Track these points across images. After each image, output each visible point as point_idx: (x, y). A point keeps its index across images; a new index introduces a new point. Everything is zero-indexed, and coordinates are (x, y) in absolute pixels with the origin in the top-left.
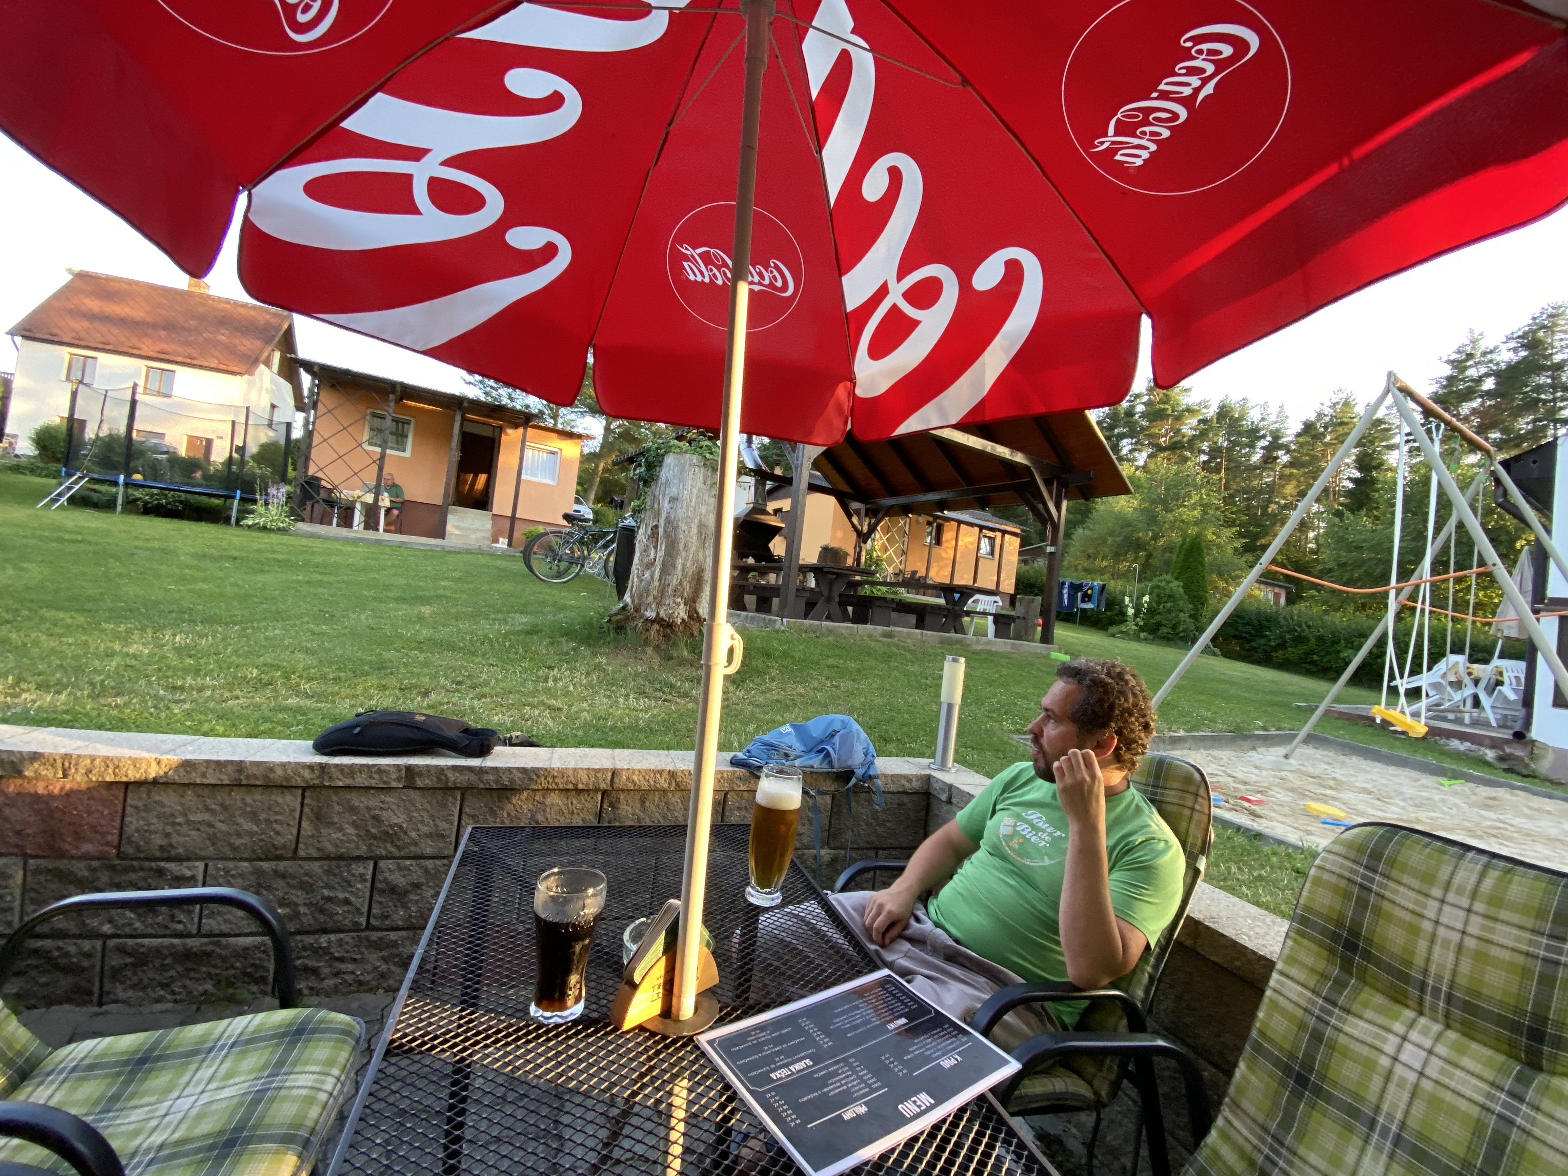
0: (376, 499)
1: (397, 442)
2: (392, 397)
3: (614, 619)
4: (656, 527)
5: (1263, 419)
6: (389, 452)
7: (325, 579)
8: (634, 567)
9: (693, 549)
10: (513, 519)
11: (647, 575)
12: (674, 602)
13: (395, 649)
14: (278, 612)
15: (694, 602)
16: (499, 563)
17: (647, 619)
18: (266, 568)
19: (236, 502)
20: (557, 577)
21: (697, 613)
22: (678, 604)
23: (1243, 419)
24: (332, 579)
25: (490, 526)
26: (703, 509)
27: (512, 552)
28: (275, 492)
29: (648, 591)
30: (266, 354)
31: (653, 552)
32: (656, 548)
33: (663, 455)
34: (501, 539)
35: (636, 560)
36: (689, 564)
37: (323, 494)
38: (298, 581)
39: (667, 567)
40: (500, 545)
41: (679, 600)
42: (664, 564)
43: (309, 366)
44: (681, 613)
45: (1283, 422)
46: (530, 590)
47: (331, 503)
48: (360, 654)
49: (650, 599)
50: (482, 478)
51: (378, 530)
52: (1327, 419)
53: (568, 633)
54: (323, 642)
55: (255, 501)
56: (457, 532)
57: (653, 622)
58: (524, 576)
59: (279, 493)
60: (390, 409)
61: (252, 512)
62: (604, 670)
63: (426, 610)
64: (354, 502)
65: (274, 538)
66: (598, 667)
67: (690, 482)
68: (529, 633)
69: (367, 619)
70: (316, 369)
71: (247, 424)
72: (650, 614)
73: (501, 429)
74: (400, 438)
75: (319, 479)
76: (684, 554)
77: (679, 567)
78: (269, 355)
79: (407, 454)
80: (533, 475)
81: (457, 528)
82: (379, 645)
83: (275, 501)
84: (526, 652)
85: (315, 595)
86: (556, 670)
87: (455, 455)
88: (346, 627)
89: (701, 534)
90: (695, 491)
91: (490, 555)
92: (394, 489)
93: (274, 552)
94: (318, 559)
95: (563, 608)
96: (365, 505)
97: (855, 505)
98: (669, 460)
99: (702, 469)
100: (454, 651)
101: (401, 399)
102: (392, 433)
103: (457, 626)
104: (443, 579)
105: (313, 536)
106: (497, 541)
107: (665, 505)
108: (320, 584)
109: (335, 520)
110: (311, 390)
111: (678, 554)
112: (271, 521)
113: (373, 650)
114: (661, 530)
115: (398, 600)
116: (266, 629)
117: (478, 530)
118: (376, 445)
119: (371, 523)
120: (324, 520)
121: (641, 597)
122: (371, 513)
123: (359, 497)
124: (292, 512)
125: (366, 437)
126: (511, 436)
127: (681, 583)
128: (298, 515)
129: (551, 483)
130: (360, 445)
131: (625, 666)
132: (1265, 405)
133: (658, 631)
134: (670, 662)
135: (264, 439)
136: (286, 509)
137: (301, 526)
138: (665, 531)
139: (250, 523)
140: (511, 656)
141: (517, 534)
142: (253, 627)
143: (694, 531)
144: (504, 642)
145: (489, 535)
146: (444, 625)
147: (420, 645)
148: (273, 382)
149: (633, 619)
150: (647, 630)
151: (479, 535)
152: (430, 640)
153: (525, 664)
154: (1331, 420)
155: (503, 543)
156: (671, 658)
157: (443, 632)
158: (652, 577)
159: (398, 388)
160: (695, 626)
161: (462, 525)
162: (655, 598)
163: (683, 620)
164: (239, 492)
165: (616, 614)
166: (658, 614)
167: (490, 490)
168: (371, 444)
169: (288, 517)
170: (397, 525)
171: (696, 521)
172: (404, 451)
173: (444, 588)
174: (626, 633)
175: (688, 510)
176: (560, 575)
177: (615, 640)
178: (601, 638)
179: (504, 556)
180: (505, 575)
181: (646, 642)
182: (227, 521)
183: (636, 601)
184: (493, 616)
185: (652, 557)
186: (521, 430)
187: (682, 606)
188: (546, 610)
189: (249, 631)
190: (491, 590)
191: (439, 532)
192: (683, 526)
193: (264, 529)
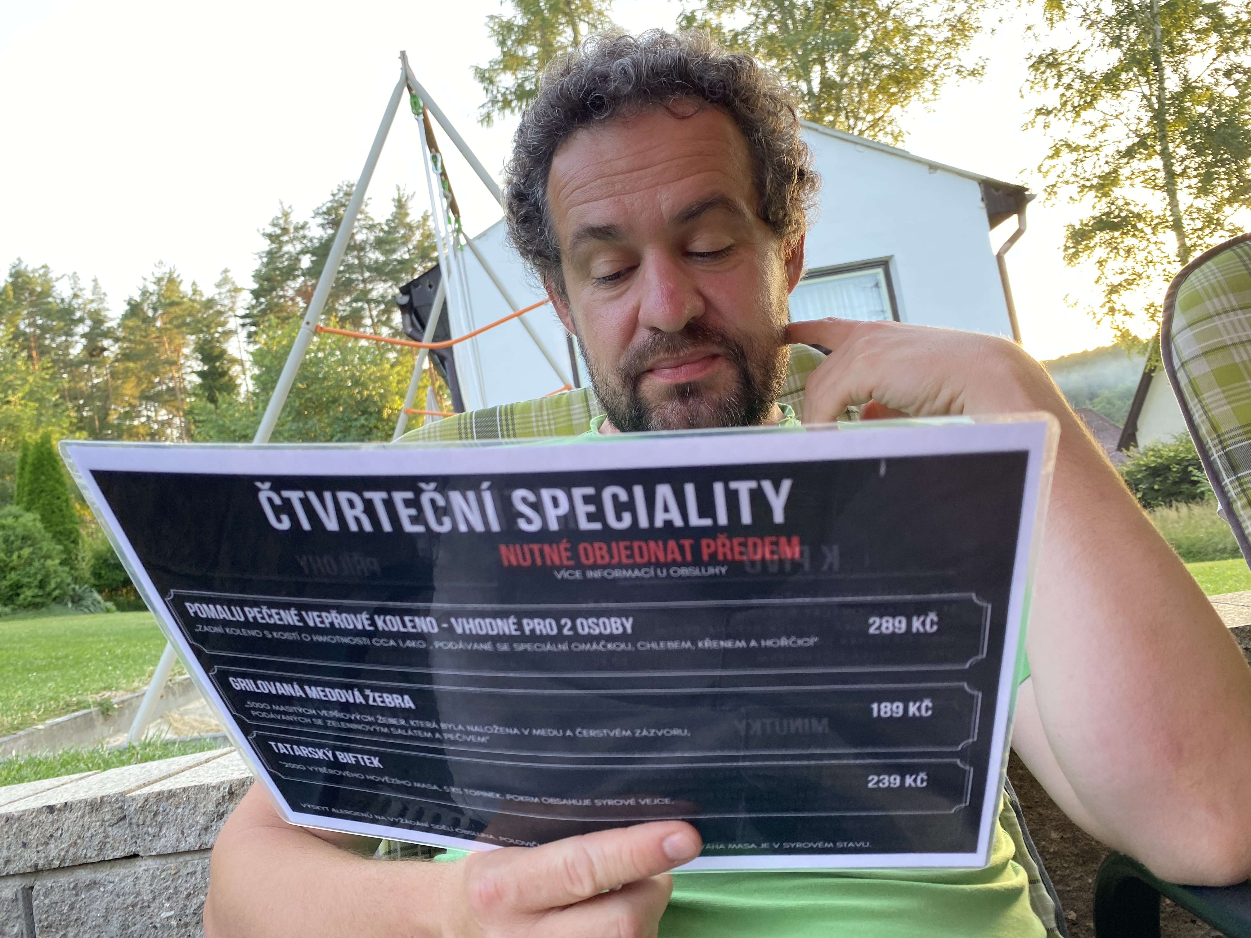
5: (76, 296)
23: (50, 295)
45: (101, 300)
52: (154, 298)
132: (75, 277)
154: (159, 300)
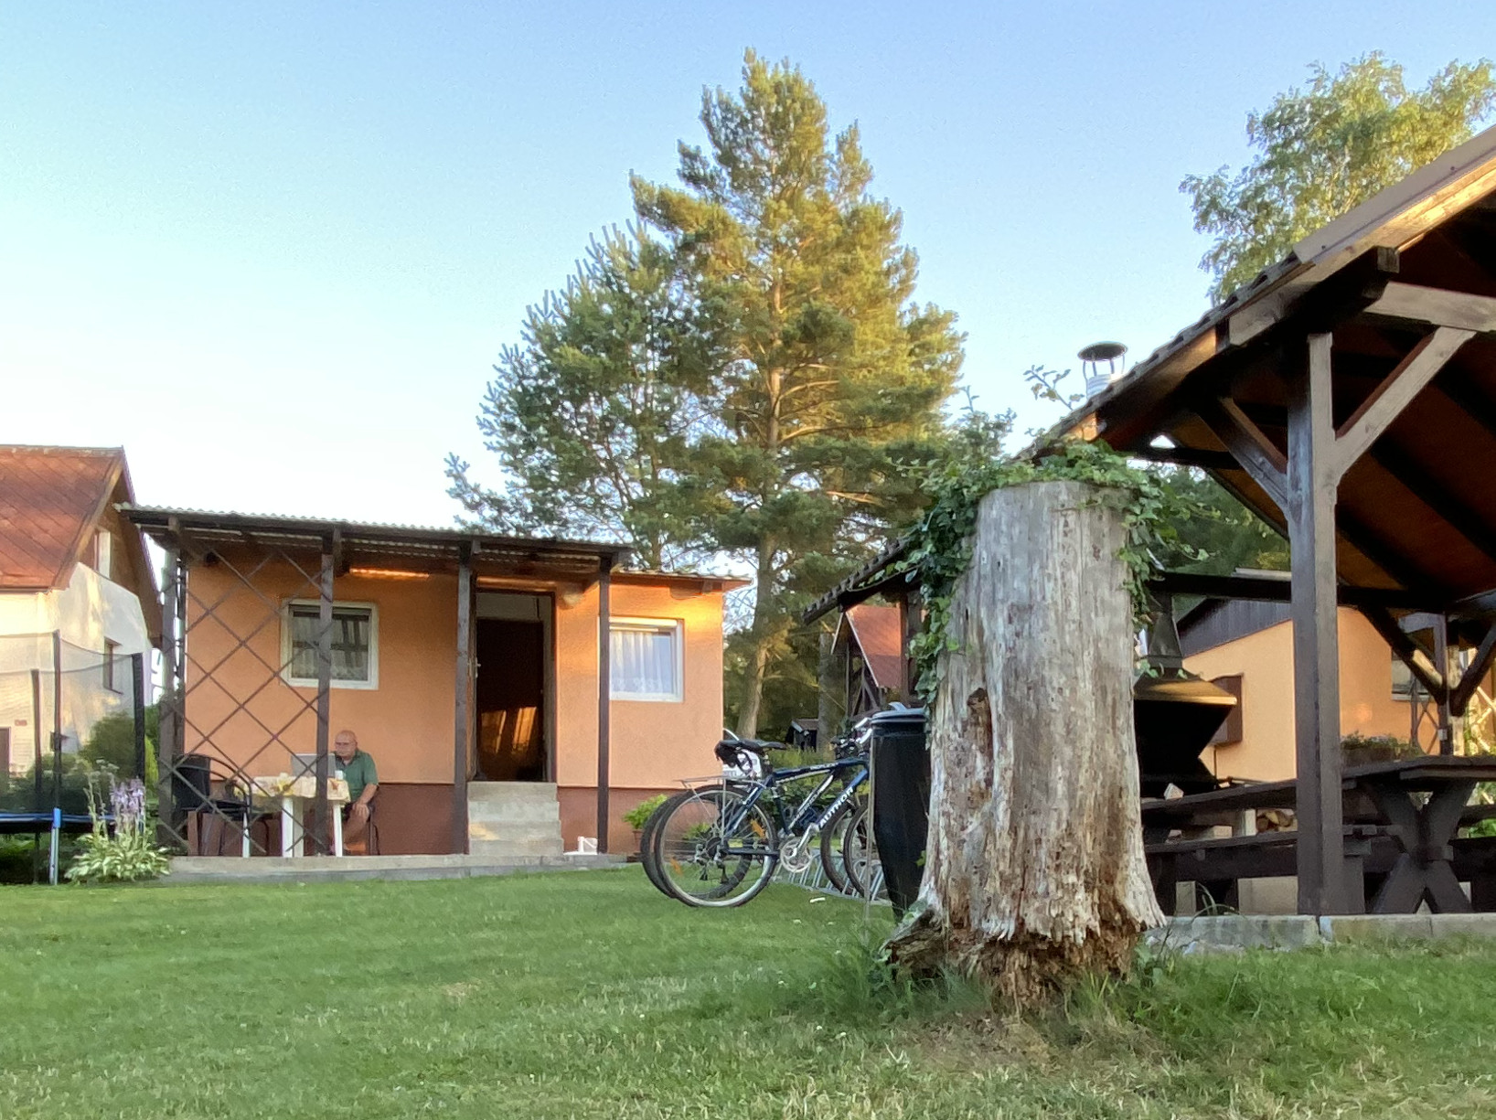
0: (322, 787)
1: (348, 662)
2: (326, 560)
3: (904, 952)
4: (981, 695)
6: (335, 684)
7: (234, 955)
8: (934, 814)
9: (1089, 736)
10: (603, 790)
11: (974, 824)
12: (1060, 885)
13: (403, 1082)
14: (137, 1030)
15: (1110, 880)
16: (586, 885)
17: (993, 942)
18: (117, 950)
19: (55, 833)
20: (722, 895)
21: (1121, 909)
22: (1072, 890)
24: (246, 954)
25: (556, 815)
26: (1101, 624)
27: (607, 861)
28: (123, 800)
29: (982, 869)
30: (84, 542)
31: (980, 762)
32: (987, 750)
33: (975, 503)
34: (582, 840)
35: (937, 792)
36: (1083, 778)
37: (217, 793)
38: (179, 966)
39: (1026, 798)
40: (581, 852)
41: (1072, 878)
42: (1017, 788)
43: (156, 521)
44: (1082, 914)
46: (671, 927)
47: (235, 809)
48: (324, 1100)
49: (993, 886)
50: (527, 716)
51: (332, 854)
53: (797, 1003)
54: (237, 1085)
55: (88, 828)
56: (490, 836)
57: (1006, 946)
58: (651, 901)
59: (132, 802)
60: (326, 593)
61: (86, 847)
62: (914, 1085)
63: (458, 992)
64: (278, 799)
65: (127, 894)
66: (894, 1078)
67: (1058, 557)
68: (701, 1015)
69: (330, 1021)
70: (173, 526)
71: (58, 673)
72: (998, 926)
73: (552, 597)
74: (353, 650)
75: (204, 760)
76: (1068, 751)
77: (1061, 788)
78: (91, 542)
79: (372, 684)
80: (631, 688)
81: (490, 827)
82: (365, 1075)
83: (127, 818)
84: (708, 1057)
85: (215, 987)
86: (794, 1094)
87: (467, 666)
88: (287, 1047)
89: (1104, 691)
90: (1073, 577)
91: (565, 875)
92: (355, 762)
93: (130, 917)
94: (219, 920)
95: (759, 954)
96: (300, 802)
97: (1413, 622)
98: (994, 510)
99: (1085, 516)
100: (538, 1072)
101: (346, 569)
102: (335, 646)
103: (530, 1018)
104: (479, 928)
105: (206, 881)
106: (575, 847)
107: (1000, 628)
108: (225, 965)
109: (246, 843)
110: (169, 575)
111: (1050, 754)
112: (123, 862)
113: (351, 1089)
114: (996, 701)
115: (389, 977)
116: (113, 1068)
117: (532, 825)
118: (307, 676)
119: (316, 842)
120: (226, 847)
121: (964, 885)
122: (314, 815)
123: (287, 788)
124: (161, 838)
125: (285, 658)
126: (576, 609)
127: (1070, 834)
128: (175, 844)
129: (670, 698)
130: (276, 674)
131: (963, 1068)
133: (1026, 970)
134: (1077, 1051)
135: (100, 714)
136: (149, 832)
137: (181, 864)
138: (1008, 698)
139: (84, 871)
140: (675, 1070)
141: (614, 824)
142: (85, 1068)
143: (1086, 687)
144: (650, 1041)
145: (555, 834)
146: (502, 1019)
147: (458, 1067)
148: (103, 595)
149: (954, 946)
150: (997, 971)
151: (535, 836)
152: (479, 1052)
153: (715, 1087)
155: (587, 846)
156: (1075, 1039)
157: (503, 1035)
158: (989, 829)
159: (337, 538)
160: (1121, 947)
161: (496, 818)
162: (1006, 881)
163: (1090, 933)
164: (57, 812)
165: (907, 940)
166: (1021, 924)
167: (548, 737)
168: (297, 675)
169: (154, 848)
170: (368, 838)
171: (1088, 658)
172: (365, 678)
173: (487, 943)
174: (942, 984)
175: (1061, 631)
176: (729, 886)
177: (919, 1005)
178: (880, 1008)
179: (596, 873)
180: (608, 906)
181: (1000, 1005)
182: (44, 878)
183: (955, 897)
184: (606, 988)
185: (980, 775)
186: (594, 591)
187: (1081, 895)
188: (720, 962)
189: (77, 1076)
190: (586, 936)
191: (454, 838)
192: (1057, 678)
193: (112, 879)
